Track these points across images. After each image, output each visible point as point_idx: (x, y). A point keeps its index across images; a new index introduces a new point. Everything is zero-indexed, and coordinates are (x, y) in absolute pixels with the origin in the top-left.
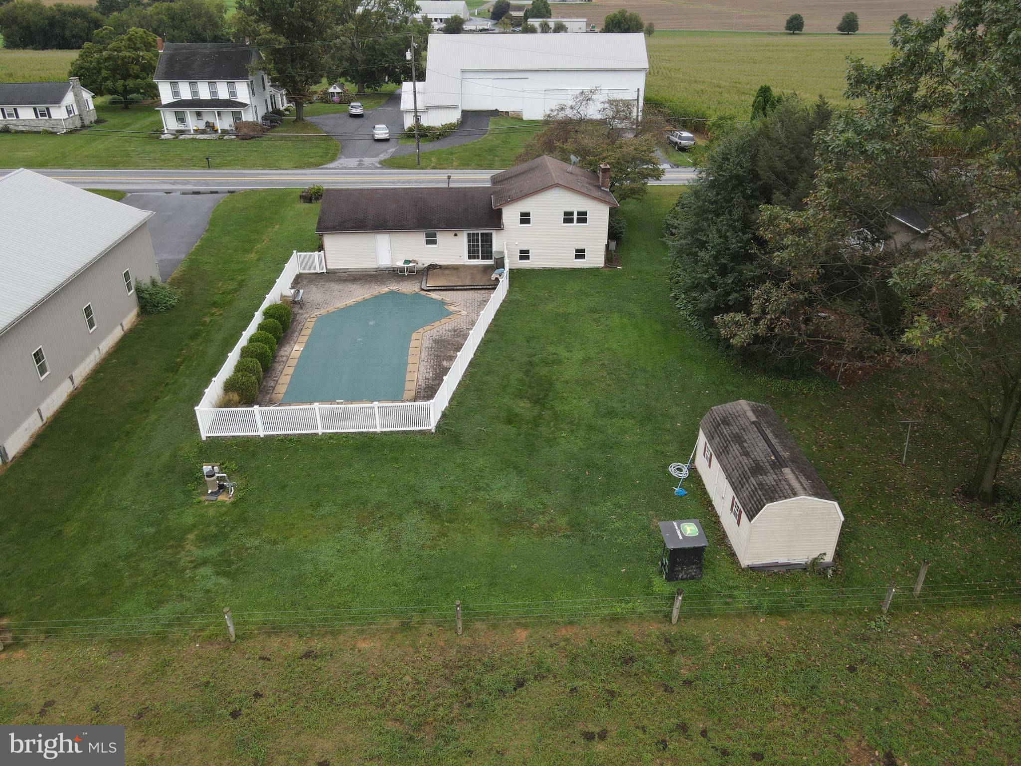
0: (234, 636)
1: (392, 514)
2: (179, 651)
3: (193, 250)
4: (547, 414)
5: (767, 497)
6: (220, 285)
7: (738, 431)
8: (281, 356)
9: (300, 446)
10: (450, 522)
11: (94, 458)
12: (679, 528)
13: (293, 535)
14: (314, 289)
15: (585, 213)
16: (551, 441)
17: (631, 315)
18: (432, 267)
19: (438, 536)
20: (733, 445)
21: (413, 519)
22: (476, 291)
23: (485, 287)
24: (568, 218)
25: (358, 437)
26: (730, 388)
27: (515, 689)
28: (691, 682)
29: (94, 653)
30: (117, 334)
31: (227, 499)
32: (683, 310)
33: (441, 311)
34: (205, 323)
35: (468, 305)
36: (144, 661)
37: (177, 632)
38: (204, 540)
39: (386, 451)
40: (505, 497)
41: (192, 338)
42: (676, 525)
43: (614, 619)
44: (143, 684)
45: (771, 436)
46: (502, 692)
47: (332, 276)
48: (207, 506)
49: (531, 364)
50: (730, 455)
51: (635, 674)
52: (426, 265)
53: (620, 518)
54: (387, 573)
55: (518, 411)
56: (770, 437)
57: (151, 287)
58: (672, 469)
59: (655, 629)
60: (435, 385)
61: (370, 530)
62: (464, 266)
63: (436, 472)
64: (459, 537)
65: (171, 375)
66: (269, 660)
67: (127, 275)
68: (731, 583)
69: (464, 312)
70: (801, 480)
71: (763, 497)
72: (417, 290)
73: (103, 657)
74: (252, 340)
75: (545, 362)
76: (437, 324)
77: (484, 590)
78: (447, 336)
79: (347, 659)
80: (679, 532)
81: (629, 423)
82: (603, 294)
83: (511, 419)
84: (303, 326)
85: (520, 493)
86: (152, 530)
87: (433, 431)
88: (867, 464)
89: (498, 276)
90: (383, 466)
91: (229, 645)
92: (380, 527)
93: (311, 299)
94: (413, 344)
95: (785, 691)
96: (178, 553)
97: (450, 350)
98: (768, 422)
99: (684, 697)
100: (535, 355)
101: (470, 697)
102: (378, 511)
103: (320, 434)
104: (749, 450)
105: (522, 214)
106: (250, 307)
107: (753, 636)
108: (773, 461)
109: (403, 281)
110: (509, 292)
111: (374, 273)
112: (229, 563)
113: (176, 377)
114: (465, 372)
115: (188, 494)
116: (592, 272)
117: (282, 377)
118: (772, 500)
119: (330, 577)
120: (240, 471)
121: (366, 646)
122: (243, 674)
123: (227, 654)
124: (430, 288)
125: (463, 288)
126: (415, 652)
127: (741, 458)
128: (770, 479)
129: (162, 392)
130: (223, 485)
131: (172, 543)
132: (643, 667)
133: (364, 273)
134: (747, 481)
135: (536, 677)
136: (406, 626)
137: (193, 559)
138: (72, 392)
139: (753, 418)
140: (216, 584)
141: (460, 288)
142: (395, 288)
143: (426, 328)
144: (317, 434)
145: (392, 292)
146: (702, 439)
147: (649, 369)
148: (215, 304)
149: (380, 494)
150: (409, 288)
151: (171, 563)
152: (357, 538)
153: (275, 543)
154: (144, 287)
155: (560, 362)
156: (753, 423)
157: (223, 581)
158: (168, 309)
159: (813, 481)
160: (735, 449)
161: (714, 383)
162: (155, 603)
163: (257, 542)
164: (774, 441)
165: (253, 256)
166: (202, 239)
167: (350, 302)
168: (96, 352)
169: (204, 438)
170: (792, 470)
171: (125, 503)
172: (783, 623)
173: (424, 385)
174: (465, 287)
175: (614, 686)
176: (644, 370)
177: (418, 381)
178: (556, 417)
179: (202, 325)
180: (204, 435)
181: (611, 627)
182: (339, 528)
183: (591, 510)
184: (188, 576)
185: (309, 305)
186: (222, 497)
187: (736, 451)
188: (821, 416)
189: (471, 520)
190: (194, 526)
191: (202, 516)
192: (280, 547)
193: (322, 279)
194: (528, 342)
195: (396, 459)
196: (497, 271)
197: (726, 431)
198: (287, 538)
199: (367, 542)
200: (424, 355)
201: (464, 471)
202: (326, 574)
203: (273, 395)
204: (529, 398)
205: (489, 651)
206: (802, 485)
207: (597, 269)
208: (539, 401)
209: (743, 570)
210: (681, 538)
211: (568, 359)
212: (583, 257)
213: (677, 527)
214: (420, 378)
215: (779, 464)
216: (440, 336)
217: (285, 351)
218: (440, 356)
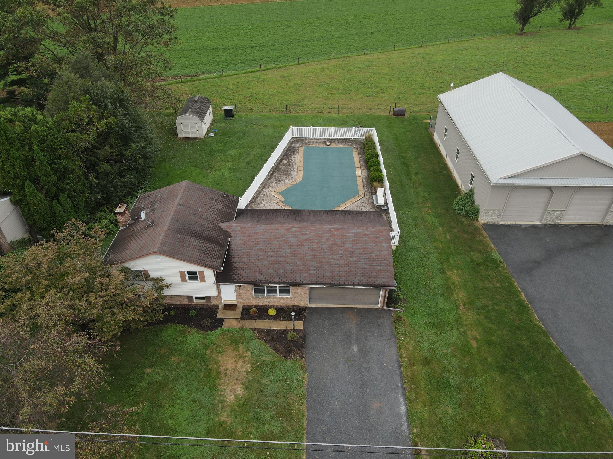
8: (365, 170)
33: (287, 197)
35: (269, 201)
69: (273, 194)
76: (289, 186)
78: (284, 178)
84: (364, 189)
94: (301, 173)
97: (283, 169)
117: (358, 158)
128: (201, 100)
139: (190, 110)
143: (295, 183)
170: (195, 99)
173: (296, 152)
177: (298, 154)
200: (296, 167)
203: (357, 151)
214: (297, 156)
216: (287, 177)
217: (365, 173)
218: (288, 166)
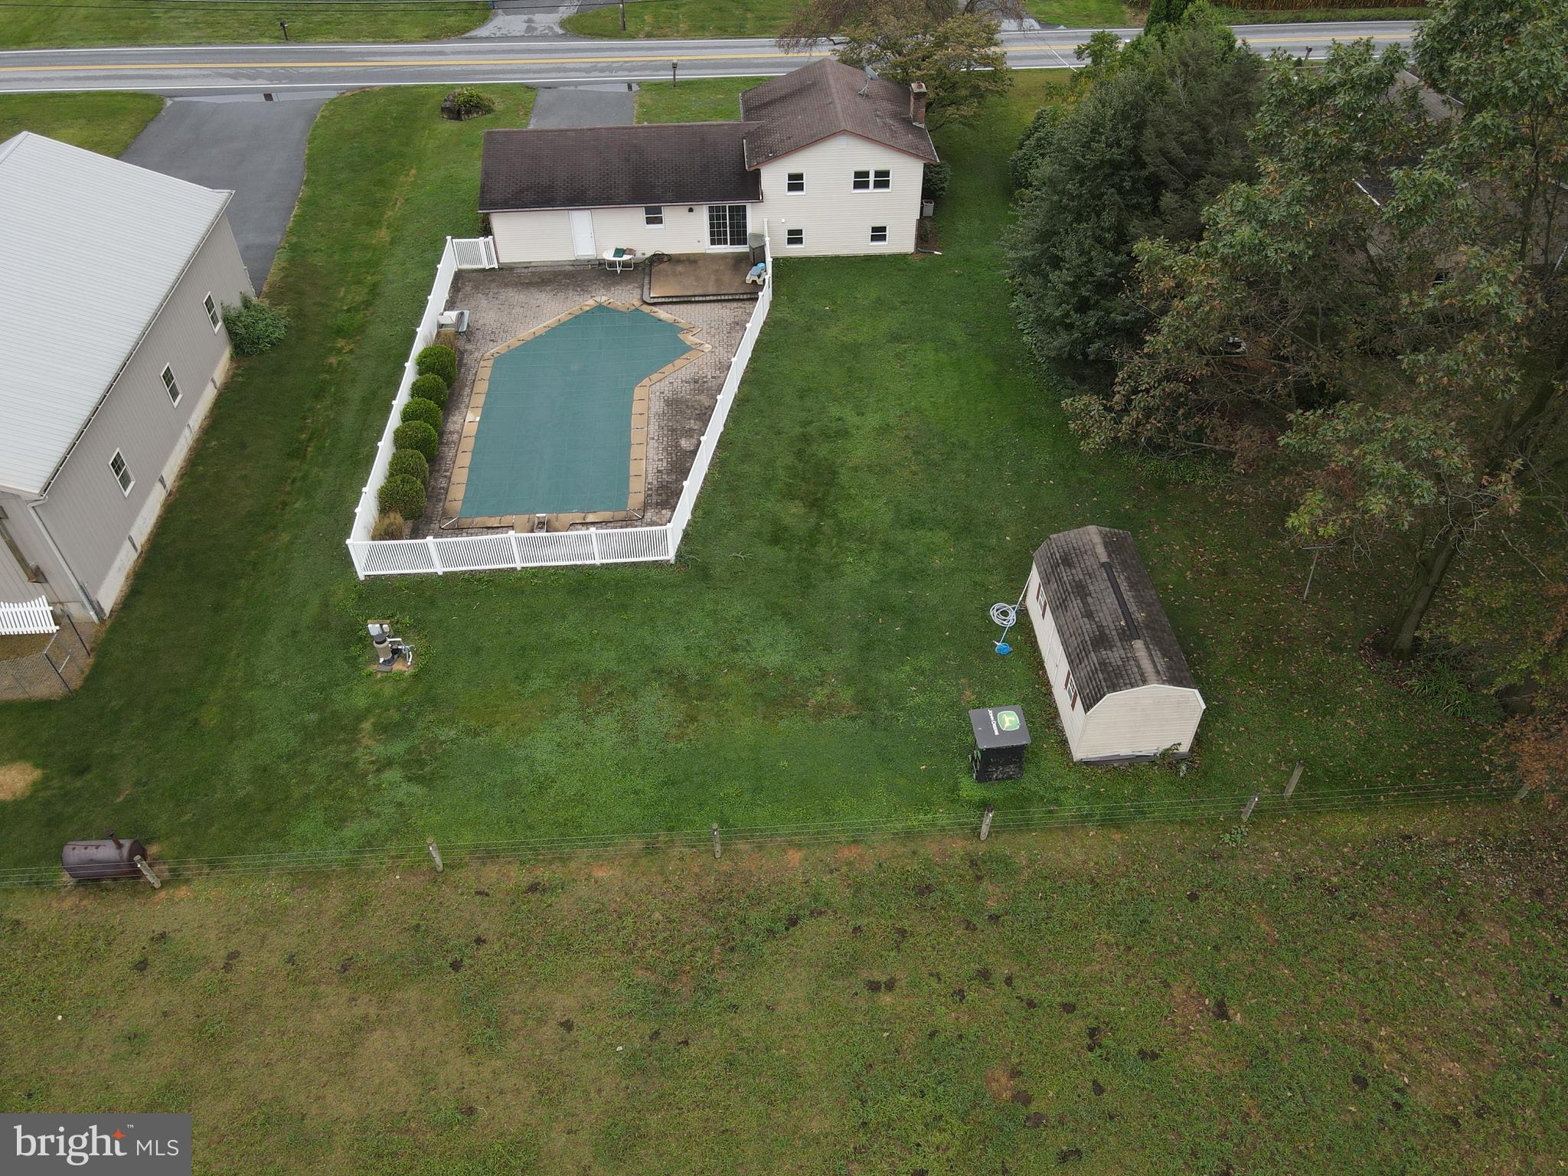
0: (441, 866)
1: (623, 688)
2: (376, 886)
3: (291, 224)
4: (827, 525)
5: (1109, 683)
6: (342, 294)
7: (1082, 577)
8: (451, 433)
9: (492, 589)
10: (700, 698)
11: (218, 607)
12: (996, 719)
13: (497, 722)
14: (483, 302)
15: (886, 174)
16: (833, 571)
17: (952, 345)
18: (658, 259)
19: (685, 721)
20: (1073, 599)
21: (654, 696)
22: (724, 304)
23: (737, 297)
24: (861, 180)
25: (570, 573)
26: (1084, 474)
27: (787, 929)
28: (998, 917)
29: (273, 888)
30: (209, 394)
31: (405, 669)
32: (1028, 333)
33: (672, 344)
34: (330, 369)
35: (713, 331)
36: (335, 899)
37: (370, 862)
38: (386, 730)
39: (609, 595)
40: (772, 660)
41: (318, 396)
42: (991, 715)
43: (909, 835)
44: (341, 928)
45: (1124, 586)
46: (771, 932)
47: (506, 277)
48: (381, 681)
49: (805, 438)
50: (1069, 614)
51: (932, 908)
52: (648, 255)
53: (923, 689)
54: (624, 776)
55: (788, 521)
56: (1122, 589)
57: (244, 312)
58: (994, 613)
59: (959, 847)
60: (671, 483)
61: (597, 713)
62: (705, 256)
63: (680, 625)
64: (713, 723)
65: (298, 463)
66: (487, 895)
67: (209, 304)
68: (1058, 783)
69: (707, 345)
70: (1156, 659)
71: (1104, 684)
72: (637, 303)
73: (286, 894)
74: (407, 416)
75: (826, 435)
76: (668, 369)
77: (747, 797)
78: (685, 391)
79: (581, 893)
80: (994, 725)
81: (940, 537)
82: (911, 306)
83: (778, 536)
84: (476, 375)
85: (791, 653)
86: (313, 717)
87: (672, 562)
88: (1255, 600)
89: (756, 278)
90: (608, 617)
91: (436, 877)
92: (610, 708)
93: (481, 322)
94: (637, 407)
95: (1109, 927)
96: (353, 751)
97: (690, 419)
98: (1123, 563)
99: (989, 936)
100: (811, 422)
101: (733, 938)
102: (605, 684)
103: (519, 569)
104: (1093, 608)
105: (791, 177)
106: (393, 338)
107: (1078, 854)
108: (1122, 628)
109: (615, 284)
110: (774, 305)
111: (571, 268)
112: (421, 764)
113: (305, 467)
114: (713, 458)
115: (352, 661)
116: (896, 260)
117: (456, 471)
118: (1114, 688)
119: (552, 782)
120: (418, 626)
121: (604, 874)
122: (458, 914)
123: (436, 889)
124: (656, 300)
125: (704, 299)
126: (665, 882)
127: (1081, 621)
128: (1115, 656)
129: (289, 493)
130: (398, 649)
131: (342, 736)
132: (942, 899)
133: (556, 269)
134: (1087, 656)
135: (812, 913)
136: (651, 849)
137: (374, 758)
138: (166, 500)
139: (1104, 558)
140: (409, 794)
141: (701, 299)
142: (604, 298)
143: (655, 377)
144: (514, 569)
145: (600, 308)
146: (1034, 579)
147: (972, 443)
148: (339, 332)
149: (605, 660)
150: (623, 298)
151: (347, 765)
152: (581, 726)
153: (476, 734)
154: (233, 313)
155: (845, 434)
156: (1103, 565)
157: (417, 790)
158: (273, 344)
159: (1171, 659)
160: (1075, 605)
161: (1062, 466)
162: (337, 821)
163: (452, 733)
164: (1128, 595)
165: (383, 234)
166: (301, 201)
167: (539, 327)
168: (186, 431)
169: (362, 578)
170: (1146, 644)
171: (272, 677)
172: (1117, 837)
173: (655, 482)
174: (708, 298)
175: (906, 924)
176: (964, 446)
177: (647, 476)
178: (840, 530)
179: (327, 372)
180: (362, 574)
181: (905, 846)
182: (556, 711)
183: (884, 677)
184: (371, 783)
185: (479, 335)
186: (398, 667)
187: (1077, 609)
188: (1205, 522)
189: (726, 695)
190: (369, 710)
191: (376, 695)
192: (483, 740)
193: (493, 281)
194: (801, 398)
195: (624, 607)
196: (755, 270)
197: (1065, 575)
198: (490, 726)
199: (594, 731)
200: (653, 427)
201: (715, 623)
202: (546, 779)
203: (447, 504)
204: (802, 499)
205: (755, 879)
206: (1155, 666)
207: (905, 256)
208: (816, 504)
209: (1075, 764)
210: (997, 733)
211: (858, 428)
212: (883, 238)
213: (992, 718)
214: (650, 469)
215: (1130, 633)
216: (675, 392)
217: (455, 423)
218: (675, 430)
